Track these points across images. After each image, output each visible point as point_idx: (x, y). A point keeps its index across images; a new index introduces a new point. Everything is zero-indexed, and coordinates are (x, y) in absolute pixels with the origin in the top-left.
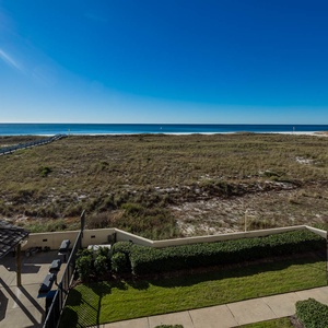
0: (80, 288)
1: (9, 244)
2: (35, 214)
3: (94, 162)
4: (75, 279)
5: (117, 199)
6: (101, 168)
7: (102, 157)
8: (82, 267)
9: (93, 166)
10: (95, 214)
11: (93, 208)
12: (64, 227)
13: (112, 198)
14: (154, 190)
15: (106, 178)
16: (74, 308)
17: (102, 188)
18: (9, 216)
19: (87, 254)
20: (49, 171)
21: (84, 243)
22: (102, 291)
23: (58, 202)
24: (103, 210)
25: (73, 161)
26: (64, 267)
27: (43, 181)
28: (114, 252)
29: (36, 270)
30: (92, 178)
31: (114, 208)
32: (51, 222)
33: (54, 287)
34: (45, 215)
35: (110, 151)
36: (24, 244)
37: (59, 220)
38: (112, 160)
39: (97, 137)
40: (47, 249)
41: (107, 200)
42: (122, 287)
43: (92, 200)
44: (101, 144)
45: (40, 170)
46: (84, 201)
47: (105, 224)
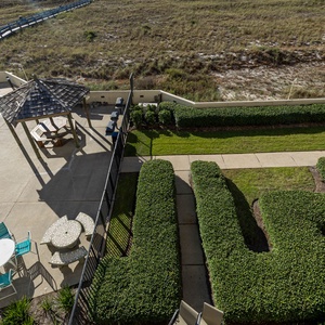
0: (135, 132)
1: (77, 97)
2: (90, 76)
3: (135, 26)
4: (131, 126)
5: (161, 64)
6: (143, 30)
7: (143, 20)
8: (135, 118)
9: (135, 30)
10: (141, 78)
11: (139, 71)
12: (116, 88)
13: (156, 63)
14: (198, 57)
15: (149, 43)
16: (133, 145)
17: (146, 54)
18: (70, 77)
19: (138, 109)
20: (93, 35)
21: (135, 99)
22: (152, 136)
23: (107, 65)
24: (148, 74)
25: (115, 25)
26: (121, 118)
27: (90, 46)
28: (161, 109)
29: (101, 118)
30: (135, 43)
31: (158, 73)
32: (104, 83)
33: (116, 130)
34: (98, 76)
35: (151, 13)
36: (87, 98)
37: (111, 82)
38: (154, 23)
40: (106, 104)
41: (151, 65)
42: (168, 134)
43: (138, 65)
45: (86, 35)
46: (130, 65)
47: (151, 86)
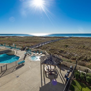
0: (75, 81)
1: (59, 62)
2: (64, 56)
3: (80, 45)
5: (88, 58)
6: (82, 47)
7: (83, 44)
8: (76, 75)
9: (80, 46)
10: (80, 61)
11: (80, 59)
12: (71, 62)
15: (84, 51)
16: (74, 86)
17: (83, 54)
18: (58, 55)
19: (78, 72)
20: (67, 46)
21: (77, 69)
23: (69, 55)
24: (83, 61)
25: (74, 44)
26: (71, 73)
27: (66, 48)
28: (87, 76)
29: (64, 71)
30: (79, 50)
31: (87, 61)
32: (67, 60)
33: (68, 77)
34: (66, 57)
35: (86, 42)
36: (62, 63)
37: (69, 60)
39: (81, 38)
40: (66, 66)
41: (85, 58)
43: (79, 57)
44: (82, 40)
45: (65, 46)
46: (77, 56)
47: (84, 65)
